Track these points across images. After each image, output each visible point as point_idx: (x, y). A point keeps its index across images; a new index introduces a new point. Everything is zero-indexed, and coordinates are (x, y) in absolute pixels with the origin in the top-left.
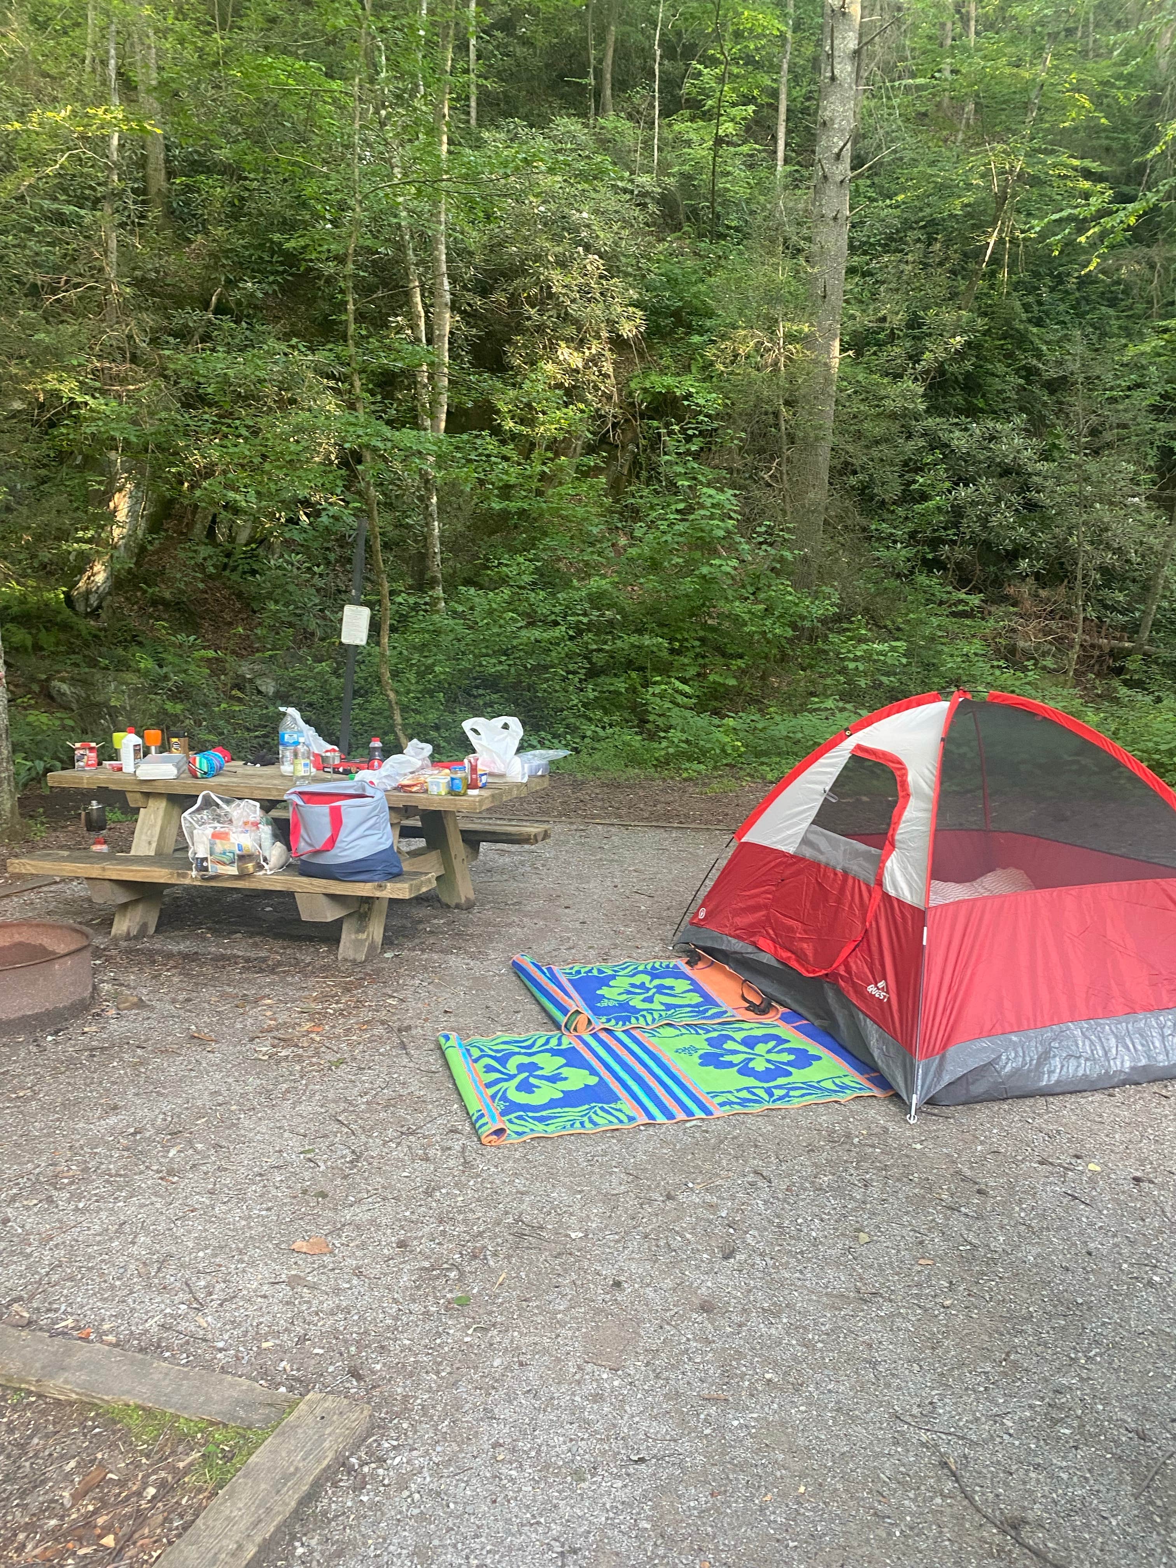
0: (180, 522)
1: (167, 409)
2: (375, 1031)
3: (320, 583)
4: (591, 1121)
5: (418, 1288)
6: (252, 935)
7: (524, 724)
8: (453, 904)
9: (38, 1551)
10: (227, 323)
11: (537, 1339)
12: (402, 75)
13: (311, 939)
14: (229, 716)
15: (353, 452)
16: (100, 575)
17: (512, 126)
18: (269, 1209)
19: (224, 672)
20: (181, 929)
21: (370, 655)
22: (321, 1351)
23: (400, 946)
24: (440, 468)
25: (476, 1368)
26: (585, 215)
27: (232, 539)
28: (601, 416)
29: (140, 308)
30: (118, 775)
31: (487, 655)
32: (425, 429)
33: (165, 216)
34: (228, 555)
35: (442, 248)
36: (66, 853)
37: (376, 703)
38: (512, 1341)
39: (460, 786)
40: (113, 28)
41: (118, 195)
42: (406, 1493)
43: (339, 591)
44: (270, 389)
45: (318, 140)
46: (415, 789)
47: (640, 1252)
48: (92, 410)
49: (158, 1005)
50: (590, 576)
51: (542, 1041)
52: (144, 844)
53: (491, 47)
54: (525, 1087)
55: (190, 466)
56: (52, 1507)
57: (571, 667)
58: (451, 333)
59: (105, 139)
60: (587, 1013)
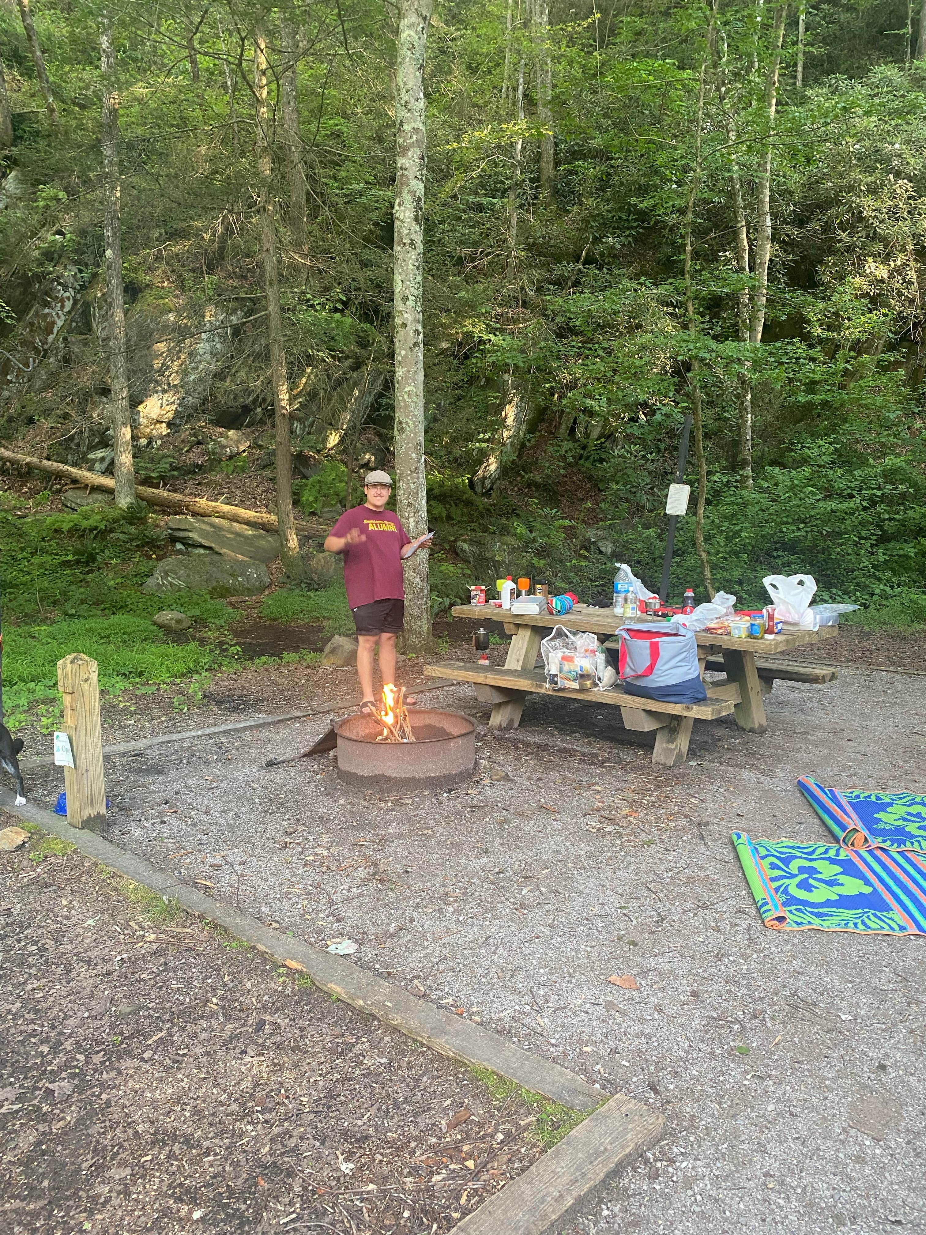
0: (551, 424)
1: (546, 339)
2: (680, 823)
3: (651, 467)
4: (864, 923)
5: (707, 1032)
6: (587, 735)
7: (817, 582)
8: (748, 729)
9: (423, 1158)
10: (593, 270)
11: (806, 1097)
12: (740, 57)
13: (631, 744)
14: (577, 570)
15: (684, 363)
16: (493, 465)
17: (834, 81)
18: (592, 947)
19: (575, 536)
20: (537, 726)
21: (688, 523)
22: (627, 1064)
23: (702, 758)
24: (755, 370)
25: (752, 1108)
26: (897, 146)
27: (587, 435)
28: (903, 318)
29: (531, 265)
30: (498, 610)
31: (787, 523)
32: (745, 340)
33: (553, 195)
34: (584, 448)
35: (767, 192)
36: (461, 664)
37: (691, 561)
38: (784, 1094)
39: (758, 631)
40: (523, 62)
41: (519, 185)
42: (690, 1193)
43: (666, 473)
44: (622, 319)
45: (669, 120)
46: (719, 631)
47: (905, 1044)
48: (493, 345)
49: (518, 780)
50: (885, 455)
51: (822, 850)
52: (514, 661)
53: (818, 19)
54: (804, 885)
55: (560, 382)
56: (432, 1128)
57: (863, 534)
58: (770, 260)
59: (512, 145)
60: (865, 832)
